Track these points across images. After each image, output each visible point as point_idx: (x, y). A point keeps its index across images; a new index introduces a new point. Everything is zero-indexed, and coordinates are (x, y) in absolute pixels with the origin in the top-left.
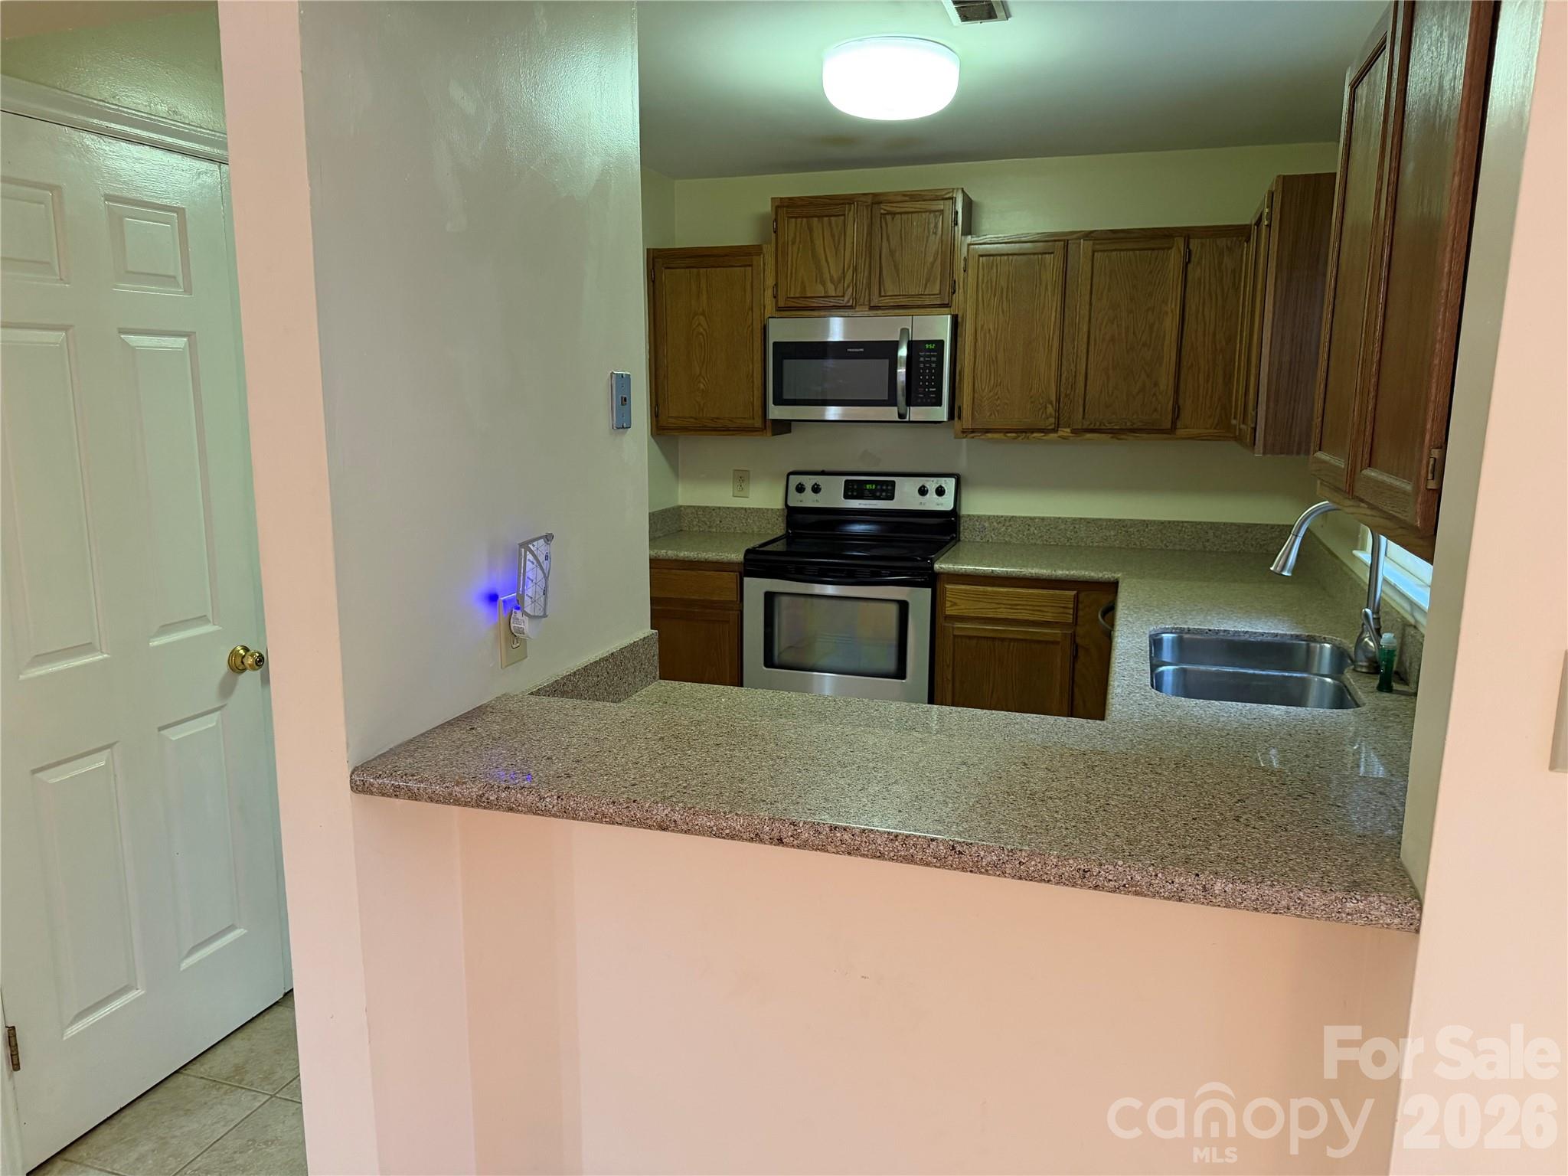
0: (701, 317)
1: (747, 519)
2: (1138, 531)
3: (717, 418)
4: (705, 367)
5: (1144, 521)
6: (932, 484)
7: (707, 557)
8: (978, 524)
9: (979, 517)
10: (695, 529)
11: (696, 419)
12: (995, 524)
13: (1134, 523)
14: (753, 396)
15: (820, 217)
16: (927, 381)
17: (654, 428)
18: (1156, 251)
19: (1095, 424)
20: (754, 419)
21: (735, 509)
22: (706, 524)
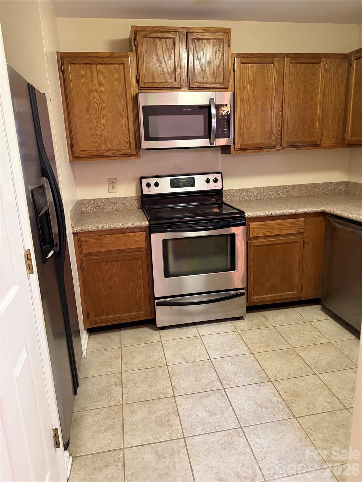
0: (95, 93)
1: (118, 203)
2: (291, 190)
3: (110, 150)
4: (99, 122)
5: (293, 185)
6: (212, 177)
7: (127, 226)
8: (228, 194)
9: (228, 190)
10: (89, 211)
11: (97, 151)
12: (235, 193)
13: (289, 187)
14: (129, 137)
15: (160, 38)
16: (223, 125)
17: (71, 158)
18: (314, 64)
19: (292, 144)
20: (131, 149)
21: (111, 199)
22: (95, 208)
